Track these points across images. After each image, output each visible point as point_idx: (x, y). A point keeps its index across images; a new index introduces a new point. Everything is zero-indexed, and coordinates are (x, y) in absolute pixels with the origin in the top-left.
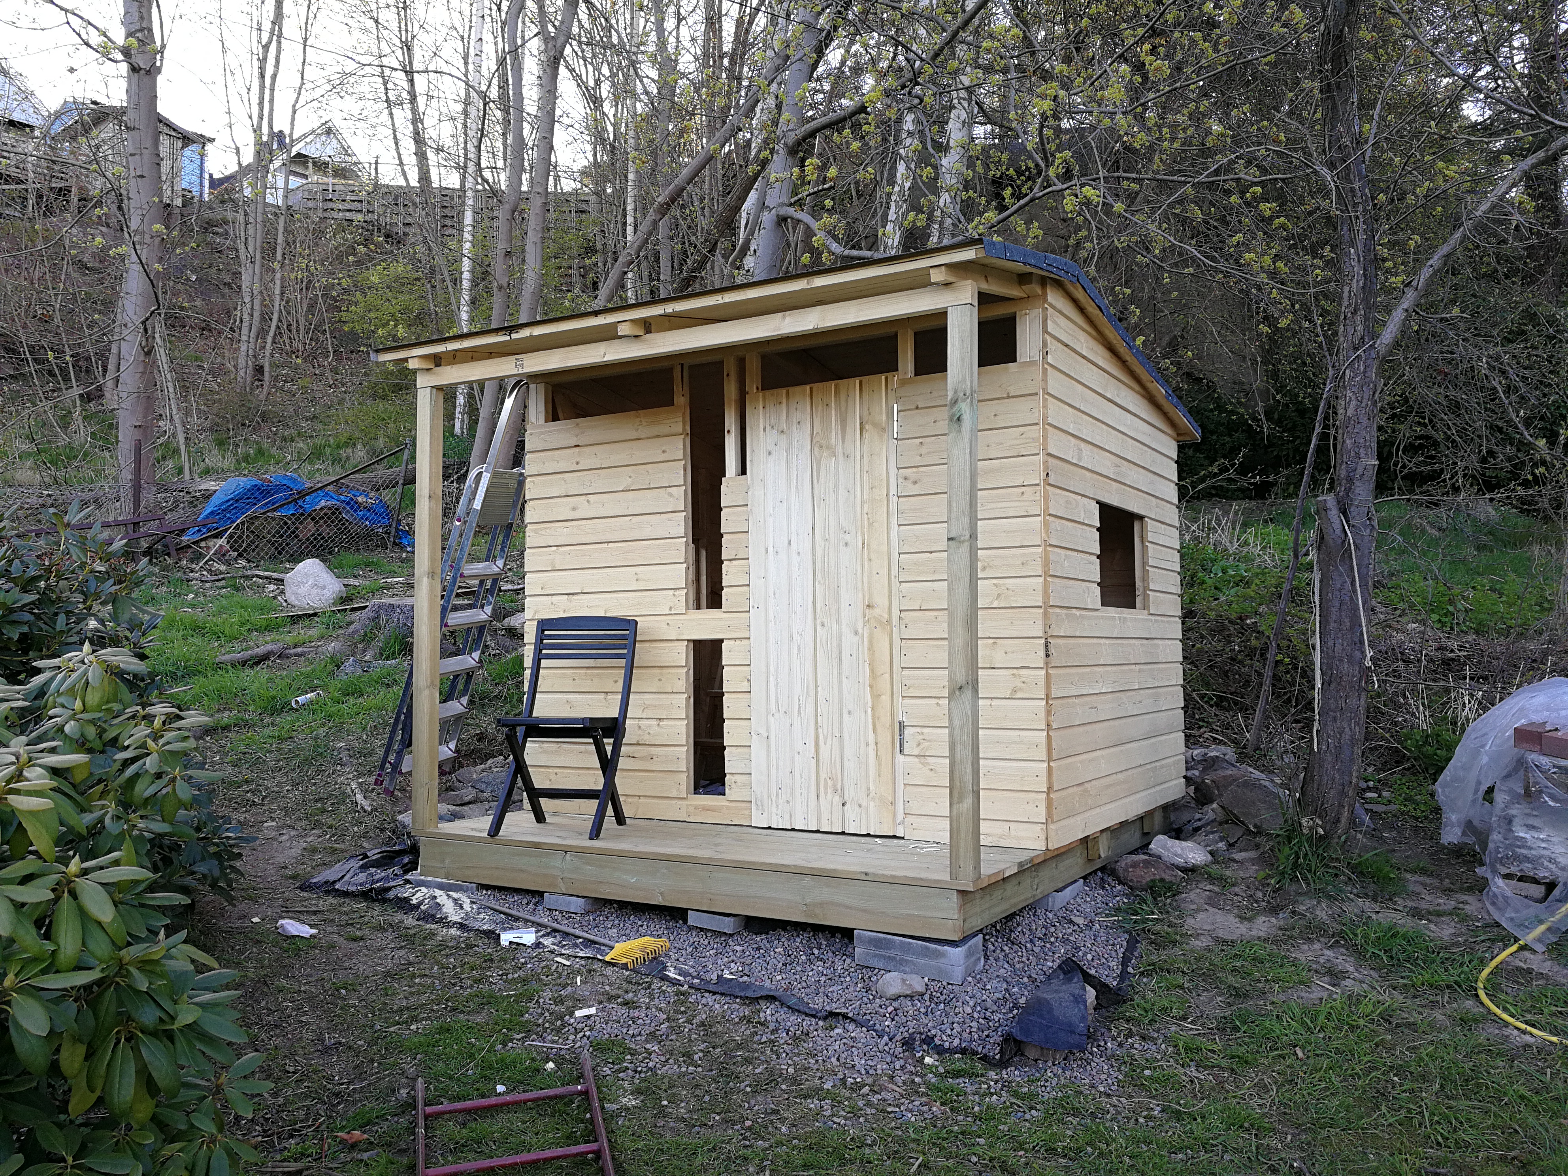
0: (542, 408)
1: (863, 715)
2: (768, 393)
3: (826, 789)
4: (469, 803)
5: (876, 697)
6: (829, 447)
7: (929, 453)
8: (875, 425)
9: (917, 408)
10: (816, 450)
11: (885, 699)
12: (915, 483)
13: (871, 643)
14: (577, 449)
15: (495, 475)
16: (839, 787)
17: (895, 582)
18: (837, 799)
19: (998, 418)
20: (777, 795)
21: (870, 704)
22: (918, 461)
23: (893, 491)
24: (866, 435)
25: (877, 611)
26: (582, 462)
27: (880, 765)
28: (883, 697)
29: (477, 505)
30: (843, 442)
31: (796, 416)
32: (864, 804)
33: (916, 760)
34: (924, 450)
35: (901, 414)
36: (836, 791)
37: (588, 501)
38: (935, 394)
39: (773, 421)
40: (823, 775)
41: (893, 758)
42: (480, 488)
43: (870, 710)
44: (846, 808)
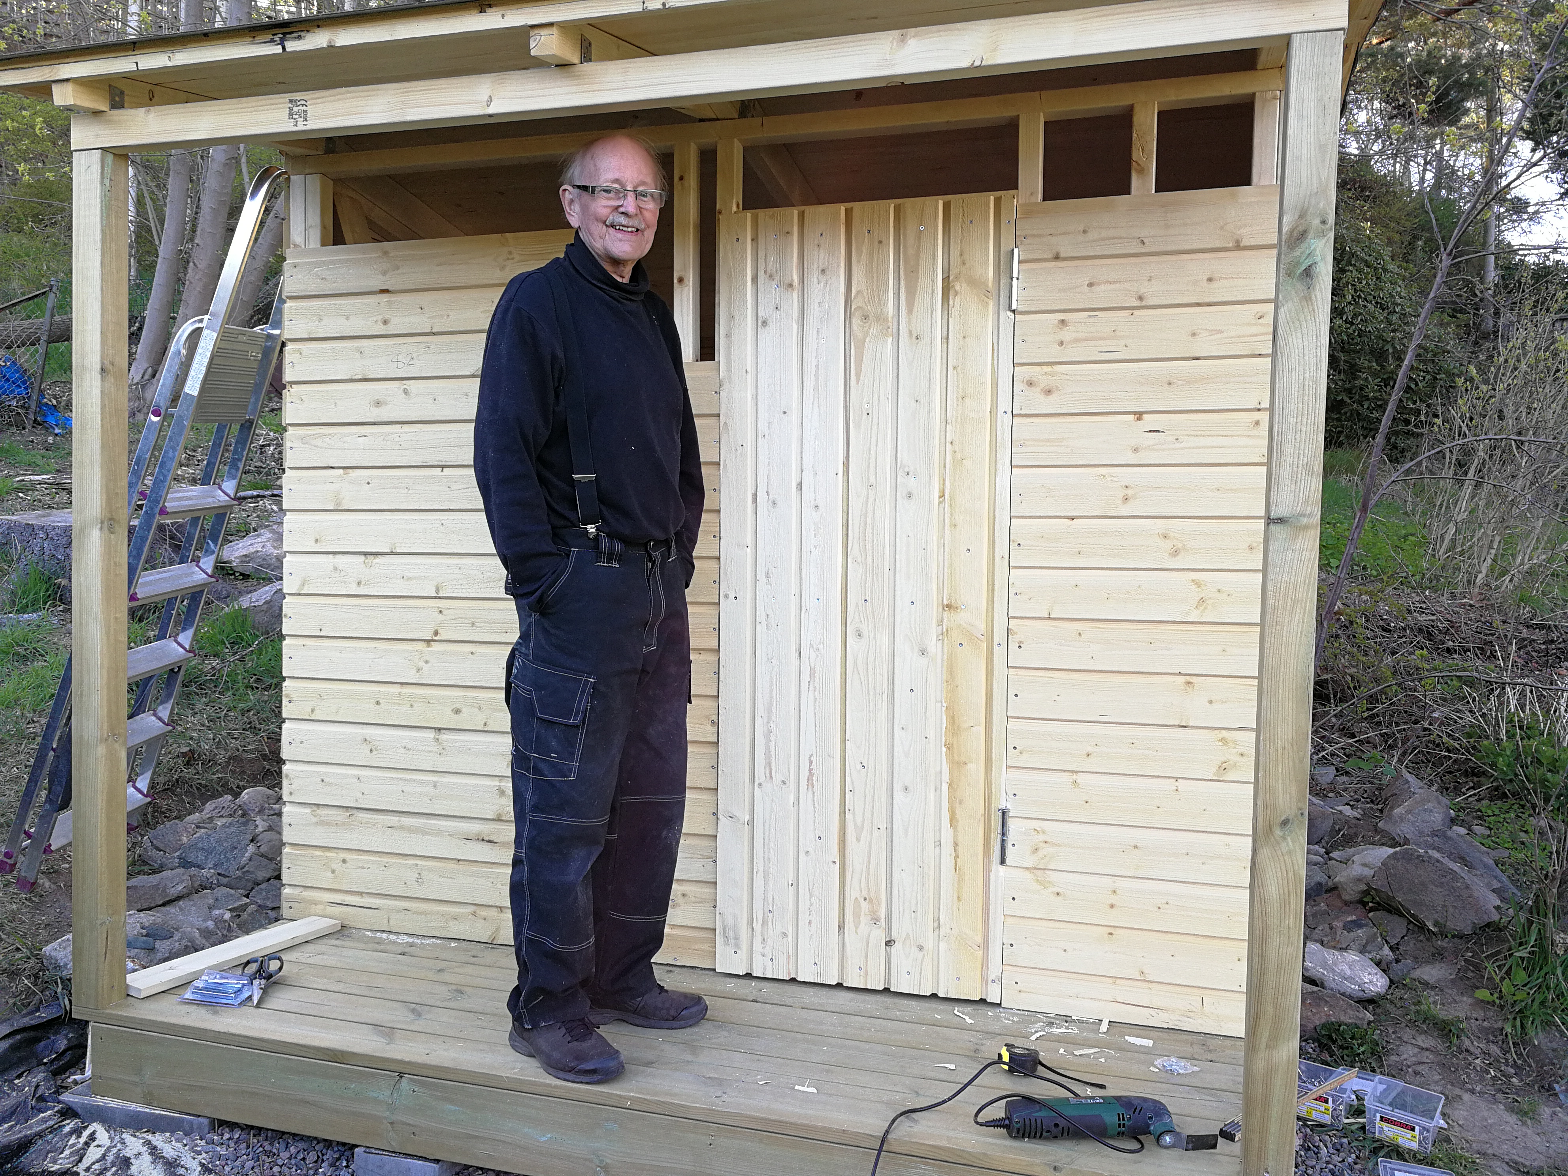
0: (315, 219)
1: (932, 796)
2: (763, 214)
3: (857, 916)
4: (179, 898)
5: (957, 764)
6: (881, 319)
7: (1077, 340)
8: (975, 283)
9: (1057, 258)
10: (856, 322)
11: (976, 769)
12: (1049, 392)
13: (951, 671)
14: (385, 298)
15: (224, 336)
16: (882, 914)
17: (1001, 567)
18: (879, 935)
19: (1215, 285)
20: (764, 923)
21: (946, 777)
22: (1054, 353)
23: (1004, 404)
24: (956, 302)
25: (962, 617)
26: (394, 321)
27: (960, 881)
28: (971, 766)
29: (193, 386)
30: (910, 311)
31: (818, 258)
32: (929, 945)
33: (1028, 875)
34: (1067, 334)
35: (1024, 266)
36: (876, 921)
37: (406, 392)
38: (1092, 235)
39: (770, 265)
40: (852, 893)
41: (987, 871)
42: (197, 358)
43: (945, 787)
44: (894, 949)
